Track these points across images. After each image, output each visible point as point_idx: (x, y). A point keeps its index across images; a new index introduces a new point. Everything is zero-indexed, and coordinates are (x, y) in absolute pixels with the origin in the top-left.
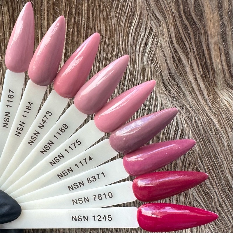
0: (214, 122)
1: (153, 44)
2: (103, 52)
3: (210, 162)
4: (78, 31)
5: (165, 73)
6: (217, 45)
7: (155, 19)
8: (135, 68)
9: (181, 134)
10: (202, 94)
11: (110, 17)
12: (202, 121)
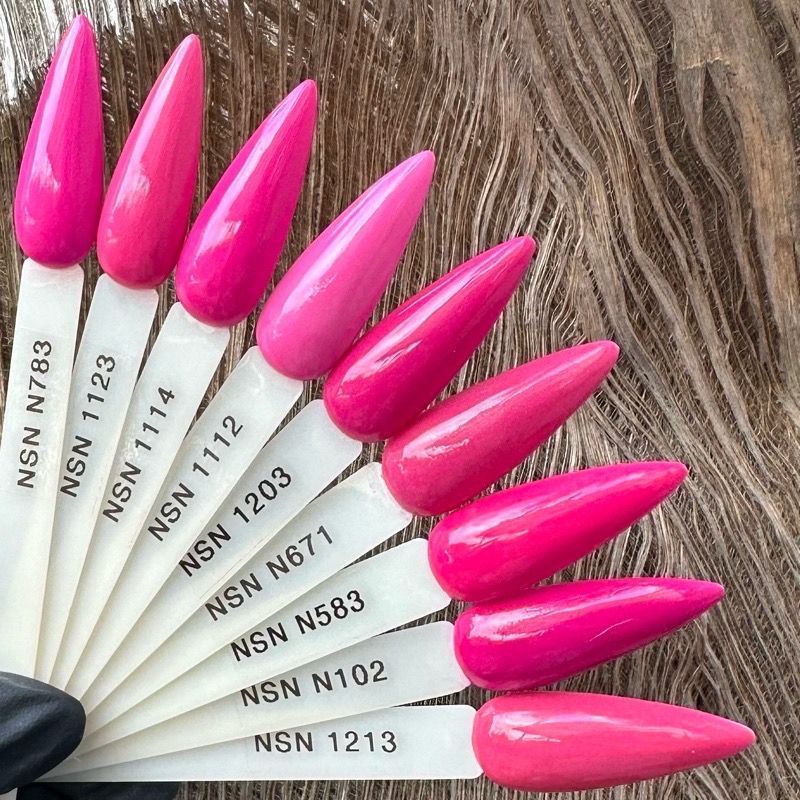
0: (769, 514)
1: (557, 252)
3: (749, 655)
6: (788, 246)
7: (566, 165)
8: (491, 336)
9: (647, 563)
10: (729, 418)
12: (724, 514)
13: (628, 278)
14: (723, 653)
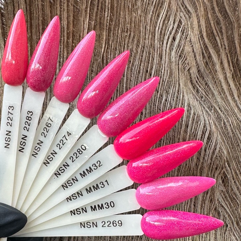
1: (182, 39)
2: (127, 47)
3: (238, 167)
4: (100, 23)
5: (194, 70)
7: (185, 11)
8: (161, 65)
9: (208, 137)
10: (232, 95)
11: (136, 8)
12: (231, 123)
13: (203, 48)
14: (230, 166)
